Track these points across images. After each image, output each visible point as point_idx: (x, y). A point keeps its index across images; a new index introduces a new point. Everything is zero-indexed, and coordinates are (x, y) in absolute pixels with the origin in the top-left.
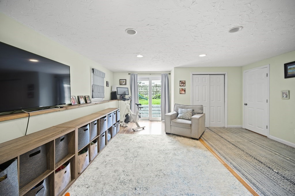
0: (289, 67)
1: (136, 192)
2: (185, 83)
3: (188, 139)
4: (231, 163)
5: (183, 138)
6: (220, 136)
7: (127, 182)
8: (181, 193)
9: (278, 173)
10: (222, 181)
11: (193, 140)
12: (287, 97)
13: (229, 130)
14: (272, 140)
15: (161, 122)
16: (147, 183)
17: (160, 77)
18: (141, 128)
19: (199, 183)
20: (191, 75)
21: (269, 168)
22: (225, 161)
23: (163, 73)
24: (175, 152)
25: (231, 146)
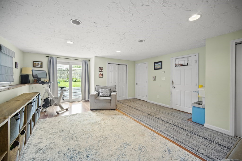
0: (155, 64)
1: (90, 158)
2: (103, 69)
3: (109, 111)
4: (138, 119)
5: (105, 111)
6: (126, 105)
7: (77, 155)
8: (120, 145)
9: (156, 117)
10: (137, 129)
11: (112, 111)
12: (155, 79)
13: (129, 100)
14: (149, 103)
15: (81, 102)
16: (95, 149)
17: (81, 62)
18: (65, 109)
19: (127, 135)
20: (107, 64)
21: (153, 116)
22: (134, 118)
23: (83, 59)
24: (104, 121)
25: (134, 110)
